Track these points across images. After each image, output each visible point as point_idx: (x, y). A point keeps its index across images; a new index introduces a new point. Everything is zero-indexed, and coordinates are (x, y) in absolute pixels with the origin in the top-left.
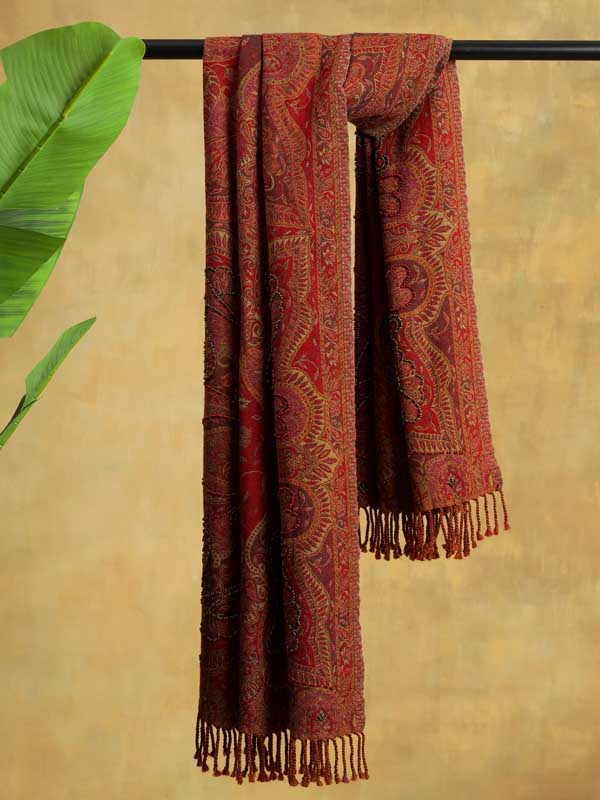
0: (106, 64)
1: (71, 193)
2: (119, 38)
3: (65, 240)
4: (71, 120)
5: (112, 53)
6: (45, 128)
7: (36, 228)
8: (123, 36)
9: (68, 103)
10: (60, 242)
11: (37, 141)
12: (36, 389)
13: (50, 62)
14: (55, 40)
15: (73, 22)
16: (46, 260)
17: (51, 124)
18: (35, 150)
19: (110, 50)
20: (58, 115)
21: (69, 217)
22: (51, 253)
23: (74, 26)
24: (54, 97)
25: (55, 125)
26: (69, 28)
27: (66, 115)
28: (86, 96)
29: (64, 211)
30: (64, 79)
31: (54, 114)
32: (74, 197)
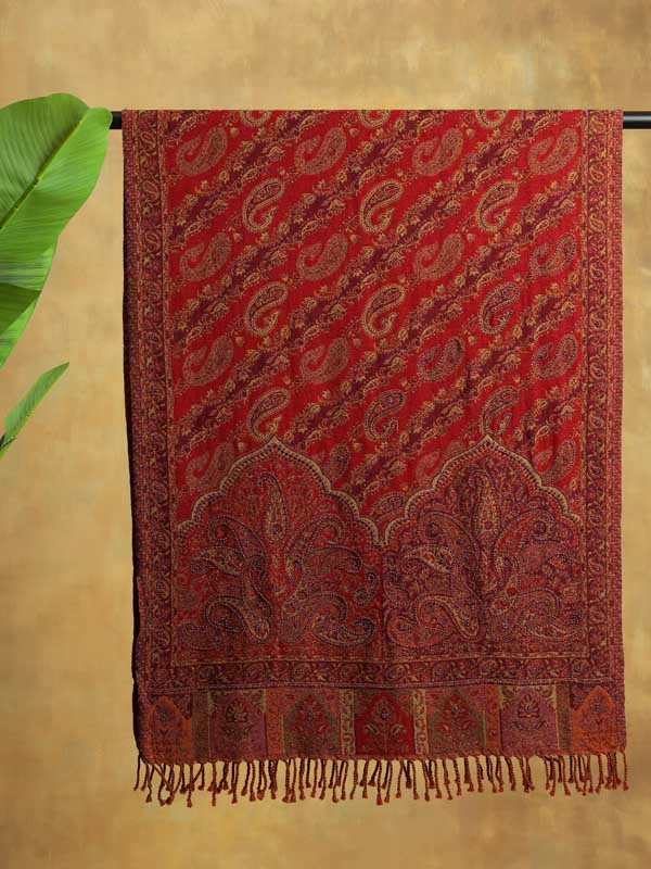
0: (76, 131)
1: (45, 250)
2: (88, 108)
3: (40, 292)
4: (44, 183)
5: (81, 122)
6: (21, 191)
7: (13, 282)
8: (91, 107)
9: (41, 168)
10: (36, 294)
11: (13, 203)
12: (15, 428)
13: (25, 129)
14: (30, 110)
15: (46, 94)
16: (23, 311)
17: (26, 187)
18: (12, 211)
19: (80, 119)
20: (33, 178)
21: (45, 272)
22: (26, 304)
23: (48, 97)
24: (29, 162)
25: (30, 188)
26: (42, 98)
27: (40, 178)
28: (57, 162)
29: (39, 266)
30: (38, 147)
31: (29, 178)
32: (49, 252)
